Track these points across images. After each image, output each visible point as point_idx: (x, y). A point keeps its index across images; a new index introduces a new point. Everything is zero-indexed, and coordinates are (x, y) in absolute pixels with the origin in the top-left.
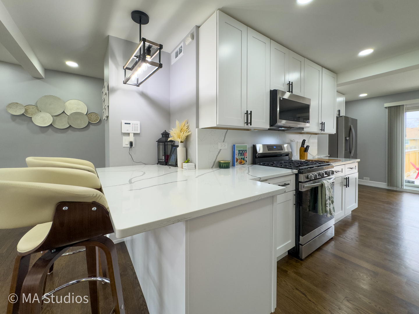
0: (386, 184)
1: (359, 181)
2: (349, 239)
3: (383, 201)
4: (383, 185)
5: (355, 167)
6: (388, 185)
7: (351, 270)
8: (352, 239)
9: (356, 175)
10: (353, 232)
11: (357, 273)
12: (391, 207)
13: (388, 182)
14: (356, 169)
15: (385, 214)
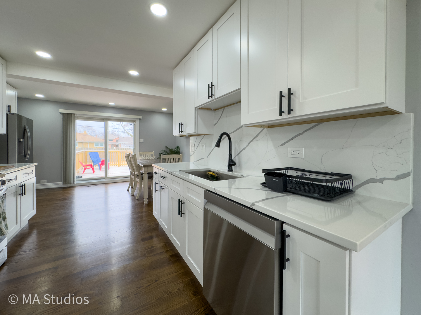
0: (61, 182)
1: (36, 186)
2: (27, 252)
3: (60, 199)
4: (59, 184)
5: (32, 172)
6: (63, 184)
7: (31, 283)
8: (30, 250)
9: (34, 180)
10: (31, 242)
11: (39, 280)
12: (67, 202)
13: (64, 181)
14: (33, 174)
15: (62, 210)
